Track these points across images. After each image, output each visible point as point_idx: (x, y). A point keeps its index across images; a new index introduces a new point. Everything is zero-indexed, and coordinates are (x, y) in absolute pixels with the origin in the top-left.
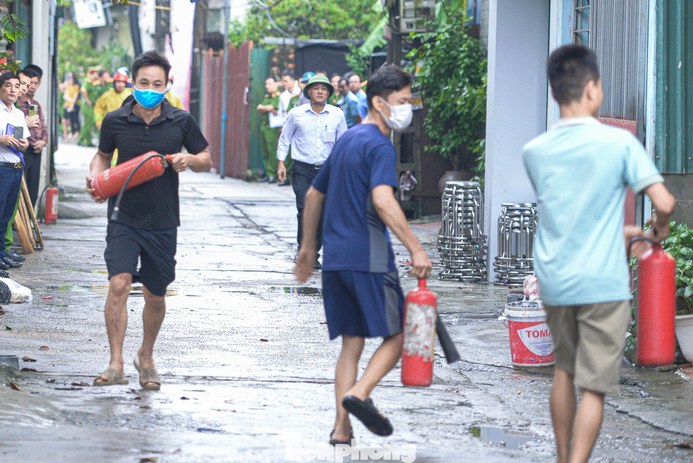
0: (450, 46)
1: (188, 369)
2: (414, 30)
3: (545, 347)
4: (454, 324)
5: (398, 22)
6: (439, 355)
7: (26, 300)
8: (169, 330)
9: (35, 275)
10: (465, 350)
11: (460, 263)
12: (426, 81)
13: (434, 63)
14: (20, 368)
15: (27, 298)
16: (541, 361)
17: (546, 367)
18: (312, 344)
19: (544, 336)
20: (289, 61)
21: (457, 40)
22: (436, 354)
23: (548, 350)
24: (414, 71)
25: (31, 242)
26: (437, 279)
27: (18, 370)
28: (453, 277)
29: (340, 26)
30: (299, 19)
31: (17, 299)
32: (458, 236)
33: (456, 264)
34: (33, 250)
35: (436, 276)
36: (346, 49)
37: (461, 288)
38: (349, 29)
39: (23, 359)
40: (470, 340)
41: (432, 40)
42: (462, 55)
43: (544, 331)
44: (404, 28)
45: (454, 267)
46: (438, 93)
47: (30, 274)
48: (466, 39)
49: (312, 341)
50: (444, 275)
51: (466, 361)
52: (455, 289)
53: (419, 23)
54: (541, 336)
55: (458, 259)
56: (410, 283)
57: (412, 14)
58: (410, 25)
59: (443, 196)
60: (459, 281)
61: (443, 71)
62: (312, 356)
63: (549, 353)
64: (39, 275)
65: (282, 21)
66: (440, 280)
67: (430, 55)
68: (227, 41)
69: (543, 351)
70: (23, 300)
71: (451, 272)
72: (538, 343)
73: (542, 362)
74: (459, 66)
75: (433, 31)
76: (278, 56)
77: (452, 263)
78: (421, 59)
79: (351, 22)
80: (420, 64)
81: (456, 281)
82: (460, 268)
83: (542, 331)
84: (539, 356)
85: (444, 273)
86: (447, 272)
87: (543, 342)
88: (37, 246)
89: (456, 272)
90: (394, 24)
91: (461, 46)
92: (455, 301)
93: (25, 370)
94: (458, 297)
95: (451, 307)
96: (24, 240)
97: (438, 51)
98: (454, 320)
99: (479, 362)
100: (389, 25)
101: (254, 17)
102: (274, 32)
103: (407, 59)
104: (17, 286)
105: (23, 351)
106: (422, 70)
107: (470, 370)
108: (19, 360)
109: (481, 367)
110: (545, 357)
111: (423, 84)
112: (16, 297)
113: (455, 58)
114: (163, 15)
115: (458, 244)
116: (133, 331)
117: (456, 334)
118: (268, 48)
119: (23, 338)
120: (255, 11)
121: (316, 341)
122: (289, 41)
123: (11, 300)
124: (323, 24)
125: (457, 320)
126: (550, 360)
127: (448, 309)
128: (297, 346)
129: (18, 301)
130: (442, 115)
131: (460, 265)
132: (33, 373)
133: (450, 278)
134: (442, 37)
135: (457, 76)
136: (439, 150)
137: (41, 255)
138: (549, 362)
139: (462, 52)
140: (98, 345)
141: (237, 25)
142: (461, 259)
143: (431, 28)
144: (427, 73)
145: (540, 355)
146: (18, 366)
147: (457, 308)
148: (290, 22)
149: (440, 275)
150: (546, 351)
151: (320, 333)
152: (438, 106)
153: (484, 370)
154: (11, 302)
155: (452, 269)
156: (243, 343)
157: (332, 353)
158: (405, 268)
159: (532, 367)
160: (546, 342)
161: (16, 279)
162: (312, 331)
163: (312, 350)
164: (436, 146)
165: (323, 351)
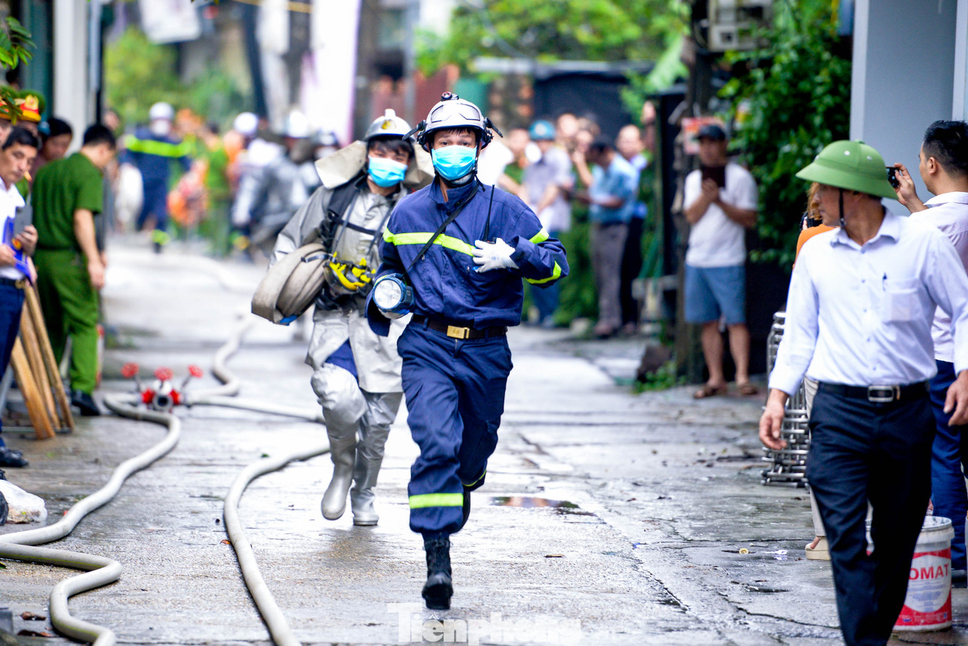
0: (799, 74)
1: (308, 631)
2: (734, 45)
3: (929, 596)
4: (780, 559)
5: (705, 33)
6: (745, 611)
7: (36, 519)
8: (281, 567)
9: (53, 476)
10: (793, 601)
11: (800, 455)
12: (754, 137)
13: (770, 105)
14: (16, 631)
15: (37, 514)
16: (922, 621)
17: (931, 632)
18: (527, 591)
19: (927, 577)
20: (520, 101)
21: (811, 63)
22: (741, 609)
23: (935, 602)
24: (733, 120)
25: (51, 420)
26: (759, 483)
27: (10, 634)
28: (789, 480)
29: (613, 39)
30: (541, 26)
31: (19, 516)
32: (795, 408)
33: (793, 457)
34: (52, 433)
35: (759, 479)
36: (622, 80)
37: (799, 499)
38: (627, 44)
39: (22, 616)
40: (804, 585)
41: (766, 64)
42: (819, 90)
43: (927, 570)
44: (716, 42)
45: (789, 462)
46: (775, 159)
47: (46, 476)
48: (828, 62)
49: (528, 585)
50: (770, 477)
51: (792, 621)
52: (789, 500)
53: (744, 33)
54: (922, 578)
55: (795, 449)
56: (710, 491)
57: (730, 17)
58: (727, 37)
59: (769, 339)
60: (799, 487)
61: (784, 117)
62: (524, 610)
63: (936, 608)
64: (63, 476)
65: (507, 30)
66: (765, 485)
67: (764, 91)
68: (411, 65)
69: (926, 604)
70: (29, 518)
71: (784, 471)
72: (917, 590)
73: (925, 623)
74: (814, 110)
75: (768, 47)
76: (502, 92)
77: (786, 455)
78: (747, 97)
79: (633, 32)
80: (744, 107)
81: (792, 487)
82: (799, 465)
83: (923, 570)
84: (918, 614)
85: (772, 473)
86: (776, 471)
87: (925, 588)
88: (62, 426)
89: (792, 471)
90: (700, 36)
91: (817, 73)
92: (785, 521)
93: (25, 633)
94: (792, 513)
95: (776, 531)
96: (38, 417)
97: (776, 82)
98: (779, 552)
99: (815, 622)
100: (692, 38)
101: (461, 22)
102: (497, 51)
103: (722, 99)
104: (20, 494)
105: (23, 604)
106: (749, 117)
107: (799, 635)
108: (14, 619)
109: (816, 631)
110: (930, 614)
111: (750, 142)
112: (18, 513)
113: (808, 96)
114: (300, 19)
115: (795, 423)
116: (219, 569)
117: (780, 576)
118: (484, 79)
119: (26, 582)
120: (462, 12)
121: (535, 585)
122: (521, 66)
123: (9, 519)
124: (584, 35)
125: (786, 552)
126: (938, 619)
127: (772, 534)
128: (500, 594)
129: (21, 519)
130: (782, 196)
131: (800, 459)
132: (38, 638)
133: (784, 482)
134: (784, 58)
135: (809, 127)
136: (777, 259)
137: (69, 442)
138: (935, 622)
139: (821, 84)
140: (156, 593)
141: (431, 36)
142: (801, 449)
143: (765, 42)
144: (757, 122)
145: (921, 610)
146: (12, 627)
147: (787, 533)
148: (523, 31)
149: (765, 476)
150: (932, 604)
151: (543, 572)
152: (777, 181)
153: (823, 635)
154: (7, 522)
155: (786, 465)
156: (407, 589)
157: (560, 606)
158: (706, 464)
159: (906, 632)
160: (931, 588)
161: (19, 484)
162: (530, 569)
163: (524, 602)
164: (771, 253)
165: (544, 602)
